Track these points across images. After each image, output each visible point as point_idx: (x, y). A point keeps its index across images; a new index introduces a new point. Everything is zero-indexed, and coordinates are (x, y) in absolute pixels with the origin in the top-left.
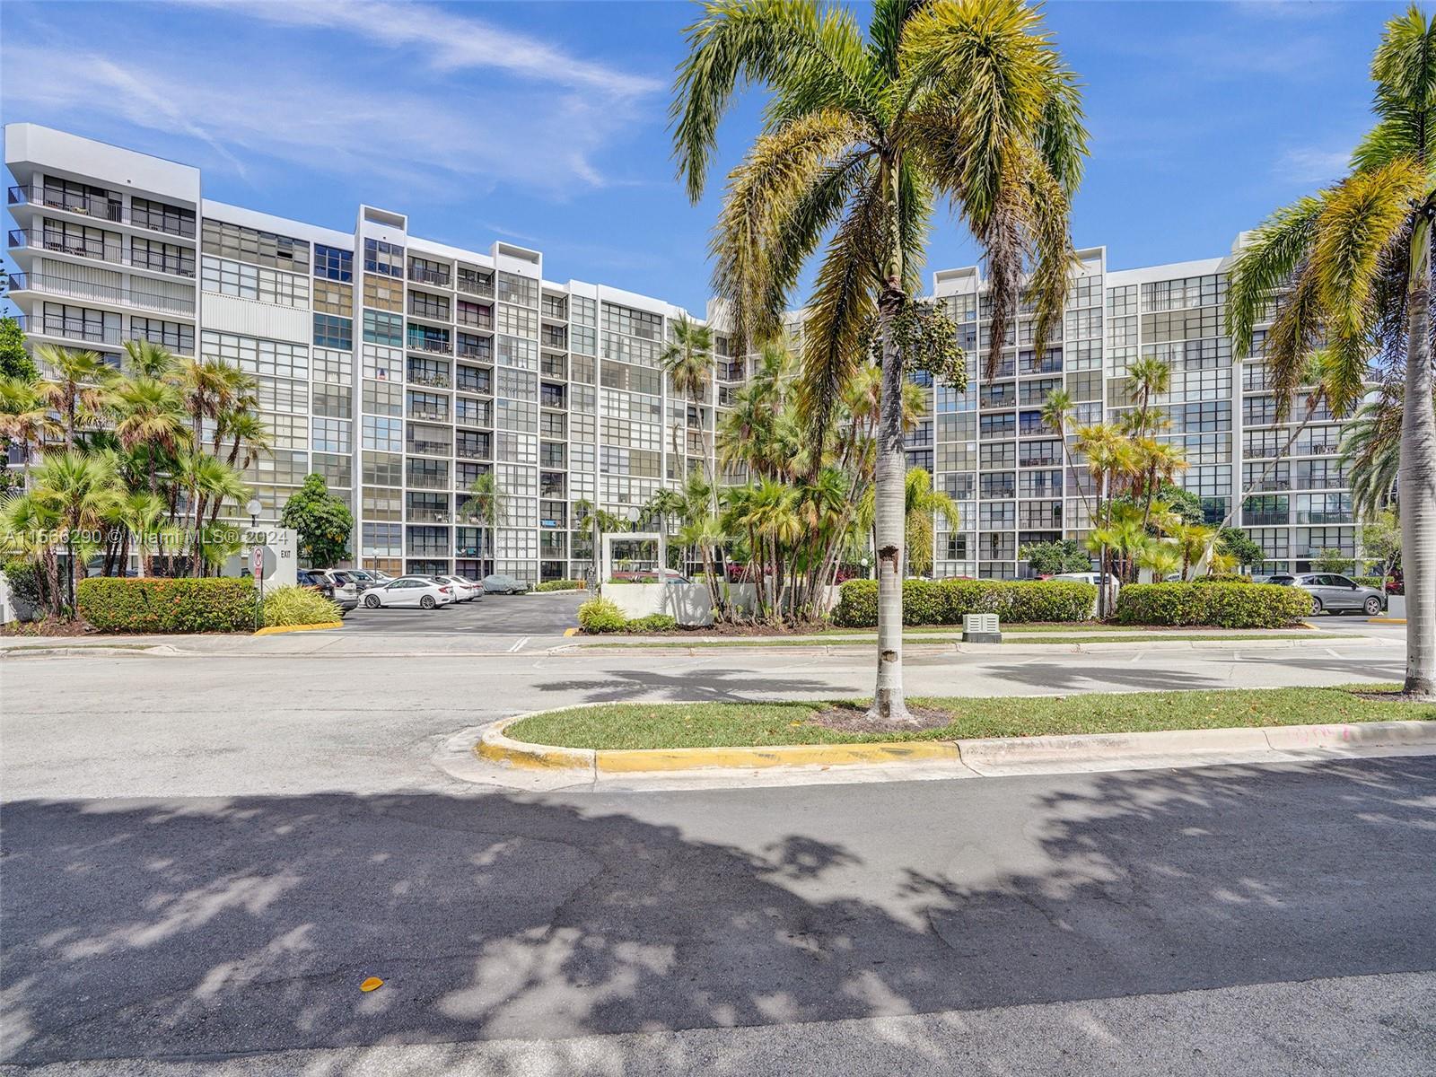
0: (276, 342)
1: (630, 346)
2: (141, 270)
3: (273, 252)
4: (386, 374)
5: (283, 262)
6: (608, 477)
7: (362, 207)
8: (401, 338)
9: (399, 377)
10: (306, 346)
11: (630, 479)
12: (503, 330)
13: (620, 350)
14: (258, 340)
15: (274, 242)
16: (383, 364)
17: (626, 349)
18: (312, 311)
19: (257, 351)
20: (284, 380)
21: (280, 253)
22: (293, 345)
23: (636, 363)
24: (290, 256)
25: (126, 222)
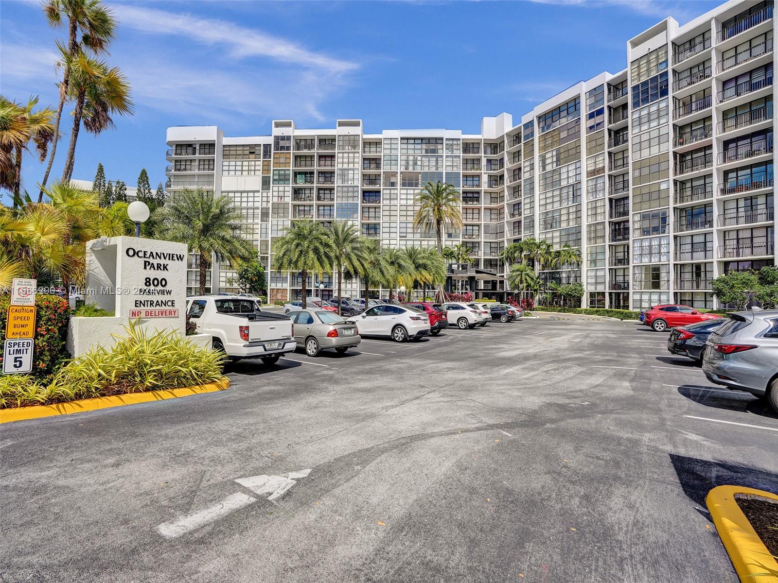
0: (248, 192)
1: (421, 161)
2: (202, 172)
3: (248, 152)
4: (283, 198)
5: (252, 156)
6: (406, 240)
7: (273, 121)
8: (289, 180)
9: (289, 199)
10: (258, 191)
11: (421, 241)
12: (340, 166)
13: (415, 164)
14: (242, 192)
15: (248, 148)
16: (281, 194)
17: (419, 163)
18: (261, 175)
19: (241, 197)
20: (250, 208)
21: (250, 153)
22: (254, 192)
23: (426, 170)
24: (254, 153)
25: (197, 155)
